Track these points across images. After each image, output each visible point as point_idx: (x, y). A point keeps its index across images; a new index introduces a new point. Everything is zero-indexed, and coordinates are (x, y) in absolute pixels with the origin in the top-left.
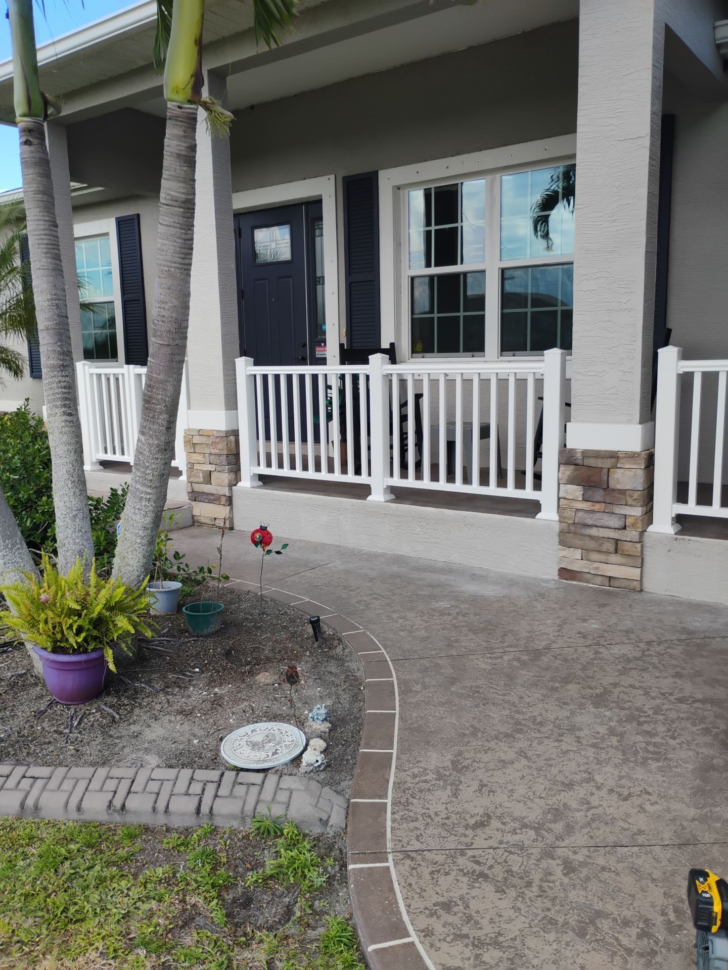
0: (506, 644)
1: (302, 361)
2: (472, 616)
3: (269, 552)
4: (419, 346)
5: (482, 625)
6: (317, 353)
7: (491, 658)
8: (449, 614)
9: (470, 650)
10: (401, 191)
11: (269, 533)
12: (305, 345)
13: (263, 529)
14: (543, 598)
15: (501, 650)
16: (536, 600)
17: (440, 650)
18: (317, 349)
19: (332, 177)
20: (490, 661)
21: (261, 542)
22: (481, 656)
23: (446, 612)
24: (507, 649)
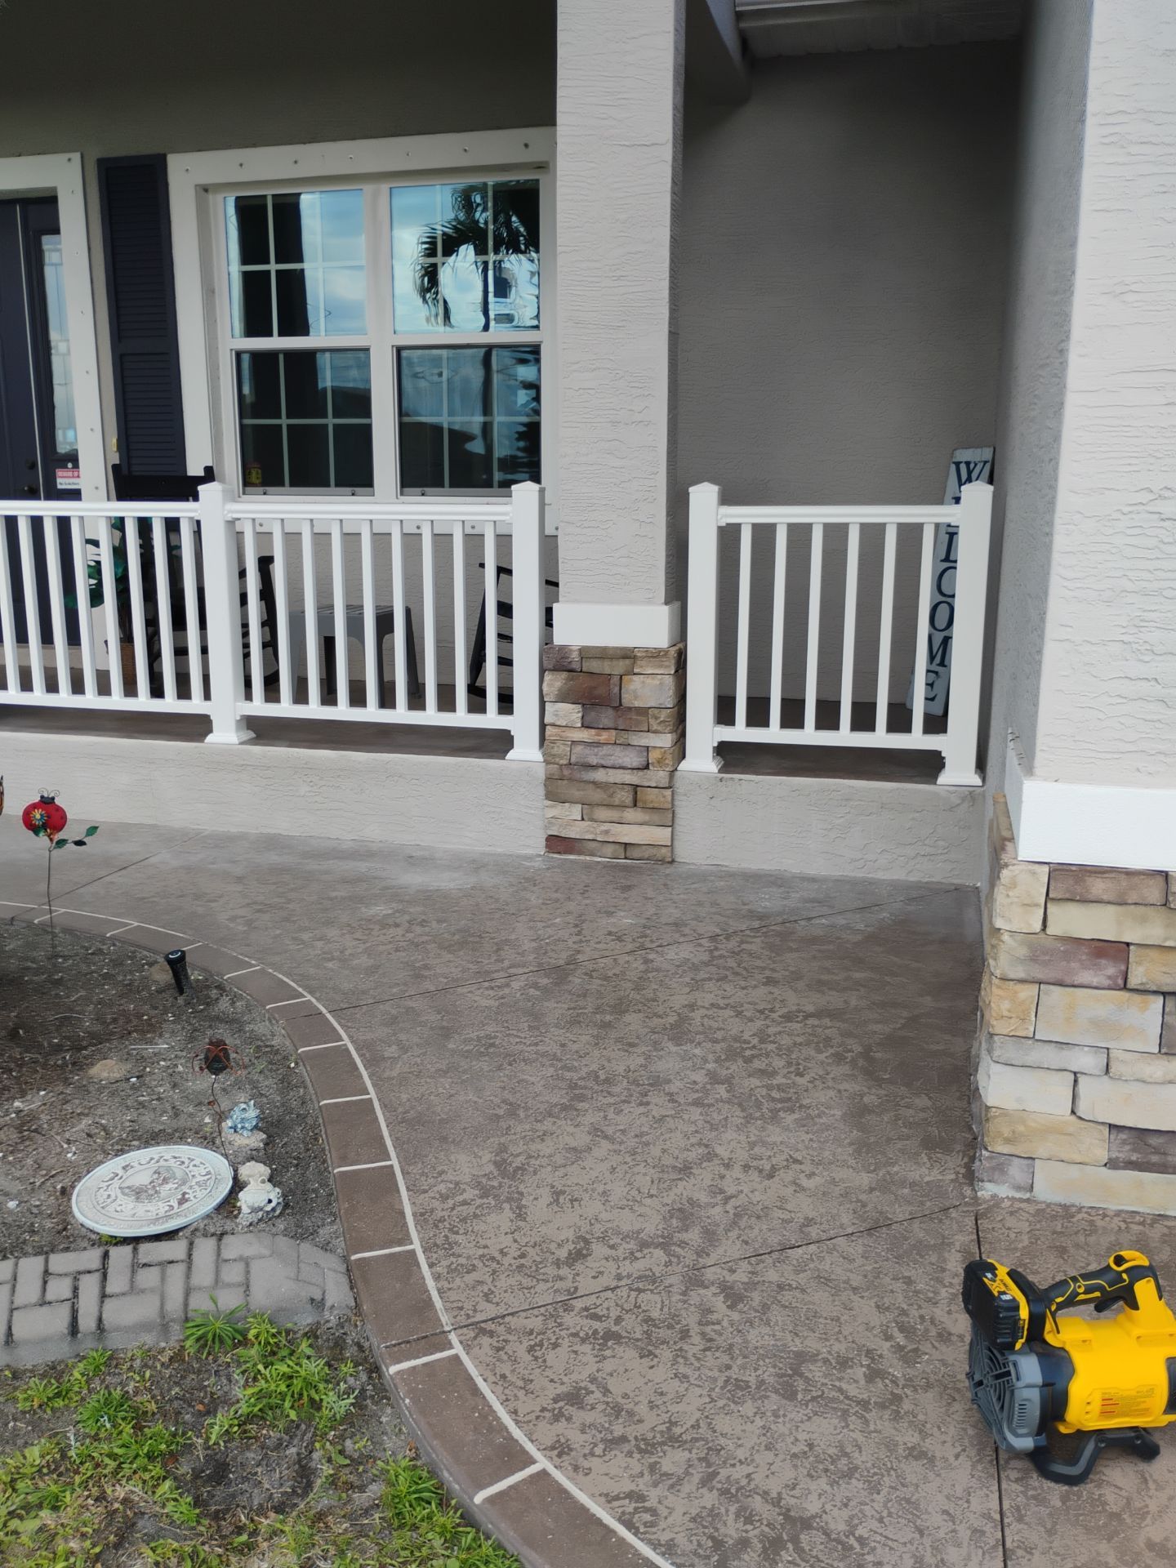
0: (506, 963)
1: (32, 494)
2: (434, 925)
3: (61, 843)
4: (255, 476)
5: (457, 937)
6: (59, 480)
7: (492, 988)
8: (397, 925)
9: (454, 980)
10: (211, 197)
11: (59, 809)
12: (34, 466)
13: (47, 803)
14: (535, 885)
15: (502, 974)
16: (525, 889)
17: (405, 984)
18: (59, 473)
19: (76, 157)
20: (491, 993)
21: (45, 826)
22: (476, 986)
23: (390, 922)
24: (512, 971)
